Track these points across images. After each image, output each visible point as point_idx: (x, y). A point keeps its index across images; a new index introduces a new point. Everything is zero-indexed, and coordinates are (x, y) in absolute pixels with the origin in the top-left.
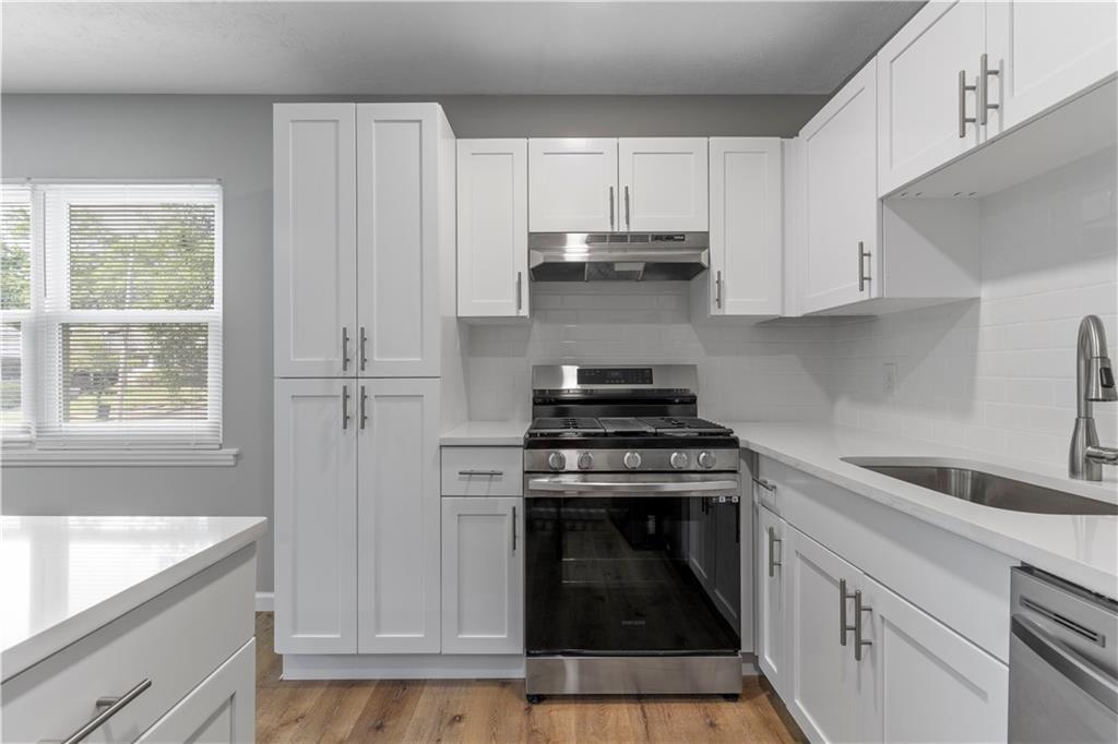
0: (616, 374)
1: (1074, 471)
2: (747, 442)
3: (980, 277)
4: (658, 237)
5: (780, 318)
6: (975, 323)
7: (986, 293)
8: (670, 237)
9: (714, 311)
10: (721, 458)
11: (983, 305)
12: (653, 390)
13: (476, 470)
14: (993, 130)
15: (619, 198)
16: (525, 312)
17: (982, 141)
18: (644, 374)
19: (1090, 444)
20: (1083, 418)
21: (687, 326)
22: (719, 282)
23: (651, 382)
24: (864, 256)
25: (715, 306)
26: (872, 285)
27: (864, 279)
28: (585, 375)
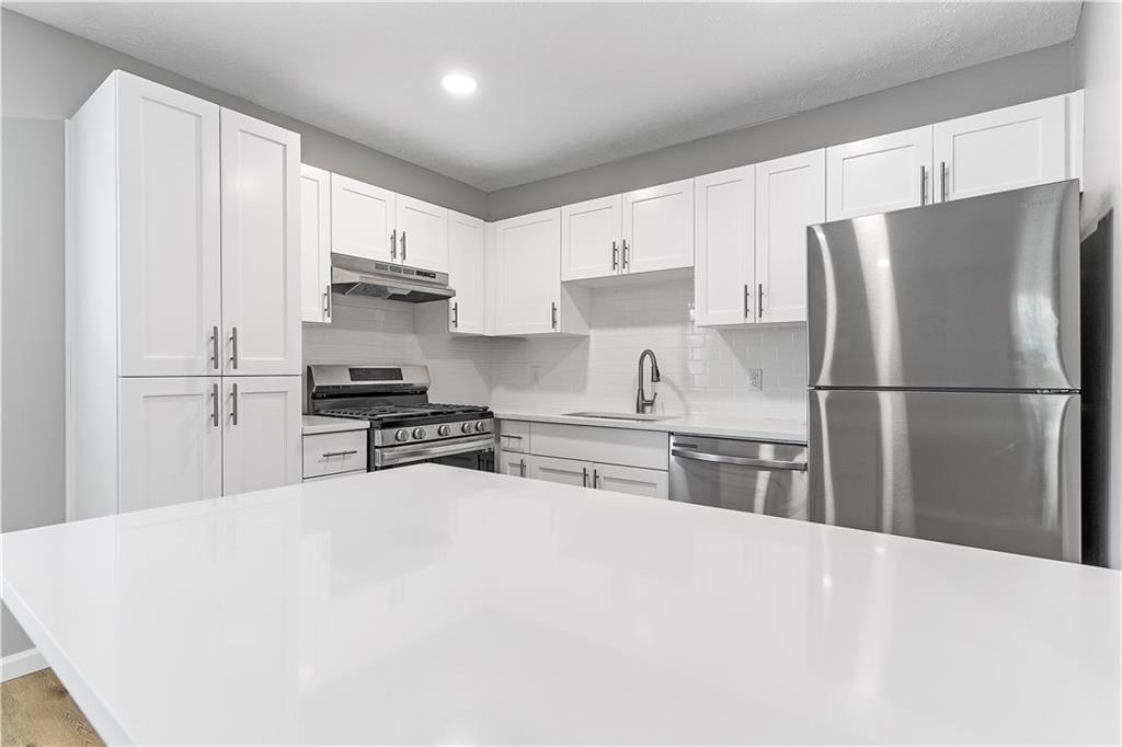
1: (638, 411)
2: (496, 413)
3: (591, 326)
4: (419, 273)
6: (587, 348)
7: (593, 333)
8: (426, 274)
9: (452, 329)
10: (487, 424)
11: (591, 338)
12: (404, 385)
13: (332, 452)
14: (625, 272)
15: (398, 241)
17: (622, 273)
18: (397, 373)
19: (643, 399)
20: (641, 390)
21: (414, 336)
22: (455, 309)
23: (402, 379)
24: (554, 309)
25: (452, 325)
26: (558, 325)
27: (554, 322)
28: (355, 373)
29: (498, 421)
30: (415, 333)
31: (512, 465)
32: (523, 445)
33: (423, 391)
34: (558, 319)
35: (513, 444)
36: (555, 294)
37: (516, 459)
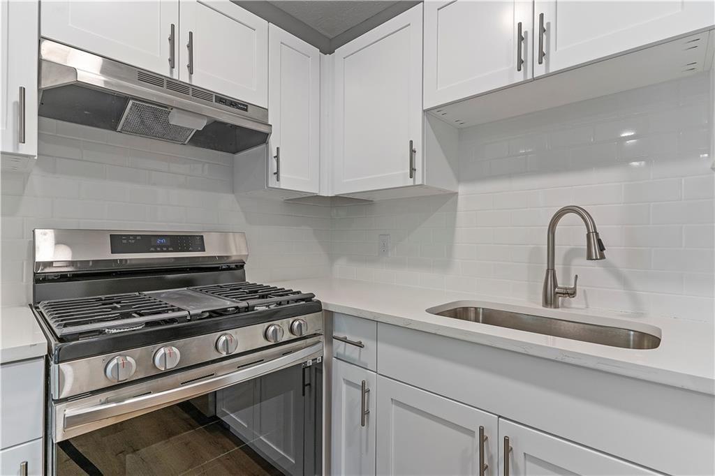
0: (163, 241)
1: (546, 303)
2: (326, 304)
3: (460, 180)
4: (221, 100)
5: (317, 196)
7: (462, 190)
8: (233, 104)
9: (273, 183)
10: (310, 323)
11: (460, 198)
14: (540, 70)
15: (179, 42)
16: (30, 147)
17: (529, 77)
19: (555, 286)
20: (551, 270)
21: (231, 197)
22: (277, 157)
23: (203, 250)
24: (413, 151)
25: (272, 179)
26: (418, 174)
27: (412, 170)
28: (119, 242)
29: (330, 315)
30: (233, 192)
31: (349, 383)
32: (366, 356)
33: (240, 266)
34: (418, 165)
35: (351, 351)
36: (414, 128)
37: (357, 375)
